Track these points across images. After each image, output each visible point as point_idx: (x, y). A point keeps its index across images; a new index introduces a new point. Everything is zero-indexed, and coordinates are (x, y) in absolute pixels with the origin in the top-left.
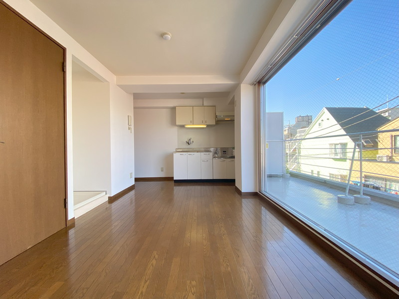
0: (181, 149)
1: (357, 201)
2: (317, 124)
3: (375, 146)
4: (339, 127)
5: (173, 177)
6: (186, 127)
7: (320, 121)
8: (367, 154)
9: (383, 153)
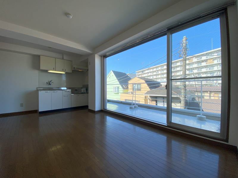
0: (42, 88)
1: (135, 107)
2: (109, 77)
3: (127, 88)
4: (117, 80)
5: (39, 110)
6: (49, 72)
7: (110, 76)
8: (126, 91)
9: (130, 90)
